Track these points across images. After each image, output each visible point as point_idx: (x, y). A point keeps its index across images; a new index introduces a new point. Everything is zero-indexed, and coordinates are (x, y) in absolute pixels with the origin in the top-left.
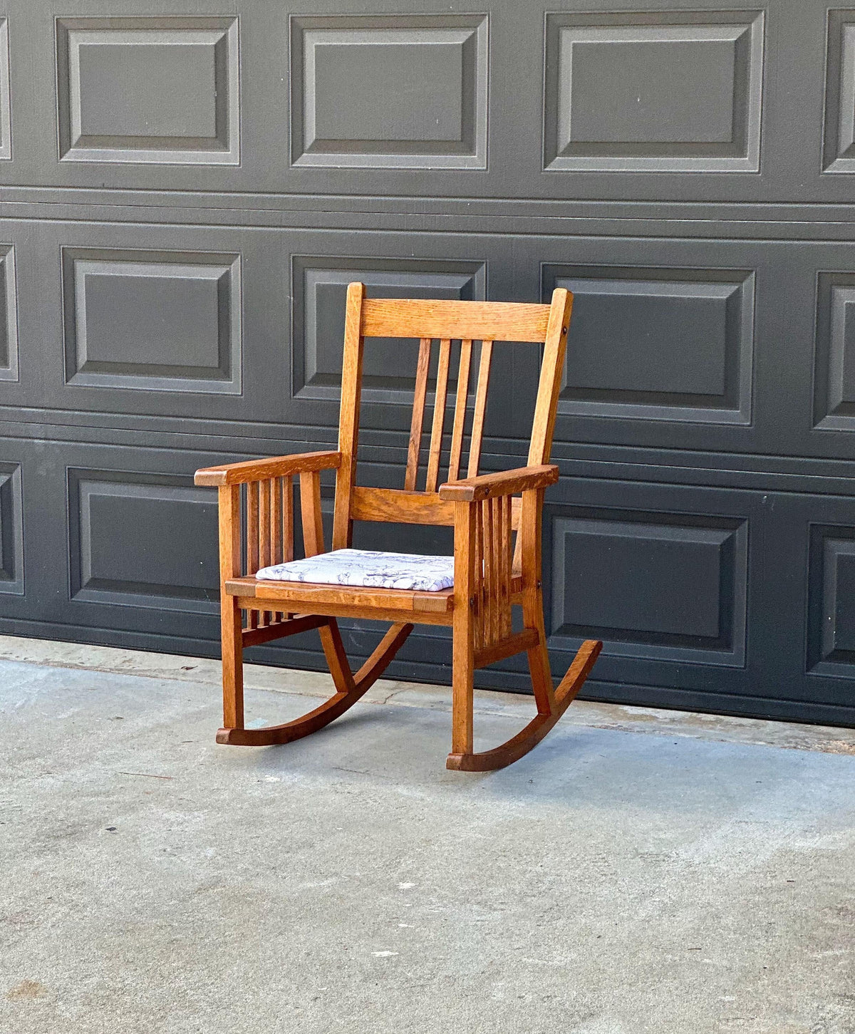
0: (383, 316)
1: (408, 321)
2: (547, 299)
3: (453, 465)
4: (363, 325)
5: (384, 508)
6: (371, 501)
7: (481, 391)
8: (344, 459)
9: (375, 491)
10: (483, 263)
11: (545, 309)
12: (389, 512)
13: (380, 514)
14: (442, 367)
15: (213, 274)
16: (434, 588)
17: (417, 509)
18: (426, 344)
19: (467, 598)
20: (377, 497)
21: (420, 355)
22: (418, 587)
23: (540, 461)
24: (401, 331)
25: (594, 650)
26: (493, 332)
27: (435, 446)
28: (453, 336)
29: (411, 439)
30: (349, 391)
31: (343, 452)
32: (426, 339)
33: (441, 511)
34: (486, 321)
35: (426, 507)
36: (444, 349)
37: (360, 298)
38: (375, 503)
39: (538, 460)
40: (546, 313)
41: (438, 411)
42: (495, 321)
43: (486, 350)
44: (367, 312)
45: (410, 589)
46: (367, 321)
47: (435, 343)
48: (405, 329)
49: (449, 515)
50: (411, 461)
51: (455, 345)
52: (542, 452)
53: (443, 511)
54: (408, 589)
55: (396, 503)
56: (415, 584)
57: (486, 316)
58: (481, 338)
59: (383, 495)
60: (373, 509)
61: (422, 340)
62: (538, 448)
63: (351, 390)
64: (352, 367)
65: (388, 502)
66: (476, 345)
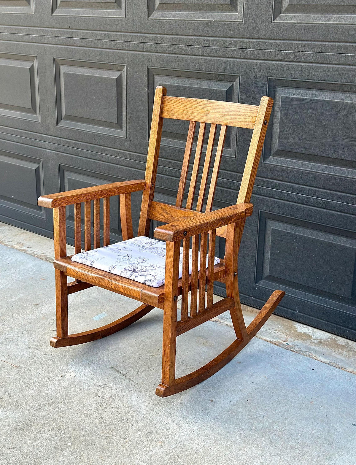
0: (172, 106)
1: (184, 110)
2: (257, 103)
3: (200, 196)
4: (162, 111)
5: (164, 214)
6: (158, 210)
8: (147, 186)
9: (161, 205)
10: (238, 76)
11: (256, 109)
12: (167, 217)
13: (163, 218)
14: (200, 138)
15: (114, 75)
16: (156, 286)
17: (180, 217)
18: (193, 125)
19: (171, 296)
20: (162, 208)
21: (189, 131)
22: (147, 283)
23: (243, 202)
24: (181, 116)
25: (278, 298)
26: (227, 121)
27: (192, 184)
28: (207, 121)
29: (181, 178)
30: (152, 148)
31: (147, 181)
32: (193, 121)
34: (224, 114)
36: (202, 127)
37: (161, 96)
38: (161, 211)
40: (256, 111)
41: (195, 164)
42: (229, 114)
43: (223, 131)
44: (165, 104)
45: (144, 284)
46: (165, 109)
47: (197, 124)
48: (183, 115)
50: (180, 190)
51: (207, 126)
52: (245, 195)
54: (142, 283)
55: (170, 212)
56: (146, 281)
57: (224, 110)
58: (220, 123)
59: (165, 208)
60: (159, 215)
61: (191, 122)
62: (243, 193)
63: (153, 148)
64: (155, 135)
65: (167, 212)
66: (218, 127)
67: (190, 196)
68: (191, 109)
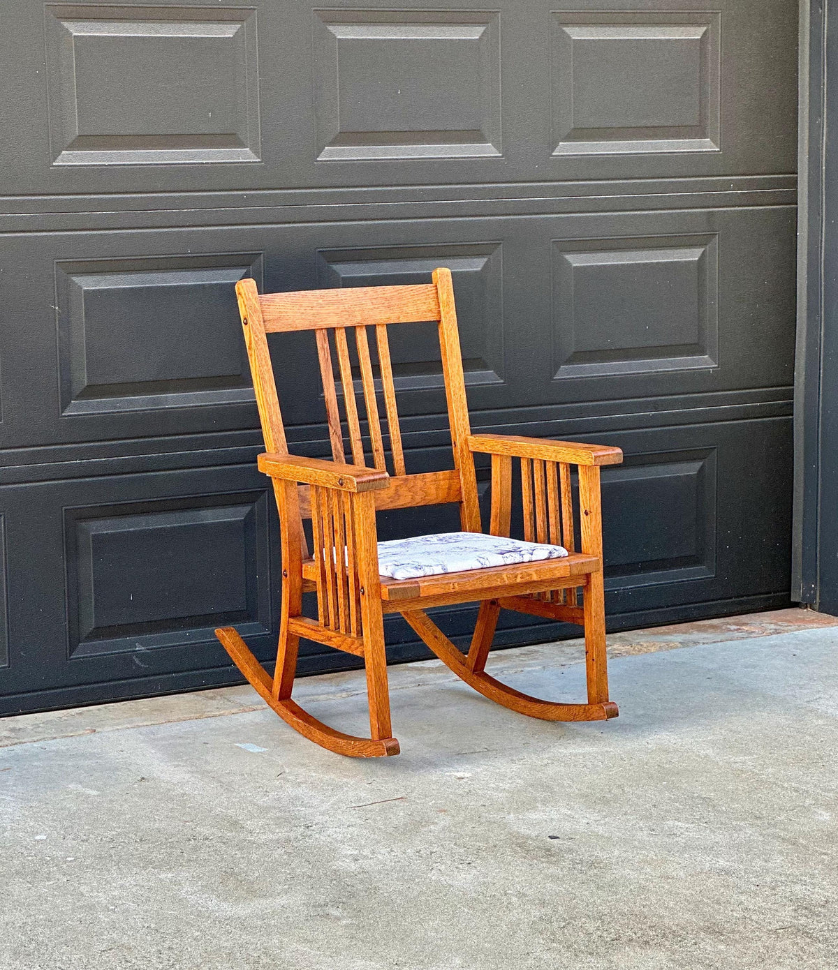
0: (279, 310)
1: (302, 313)
3: (377, 450)
7: (387, 374)
10: (261, 254)
14: (343, 356)
18: (323, 335)
24: (301, 325)
26: (387, 315)
27: (355, 434)
28: (348, 324)
30: (271, 390)
32: (322, 329)
36: (341, 338)
37: (256, 295)
39: (467, 431)
41: (350, 399)
42: (386, 305)
43: (382, 334)
44: (265, 308)
46: (265, 317)
47: (331, 332)
48: (303, 321)
50: (338, 452)
51: (351, 332)
56: (550, 553)
58: (373, 323)
61: (318, 332)
62: (463, 420)
63: (272, 388)
64: (267, 365)
66: (371, 330)
67: (358, 456)
68: (314, 308)
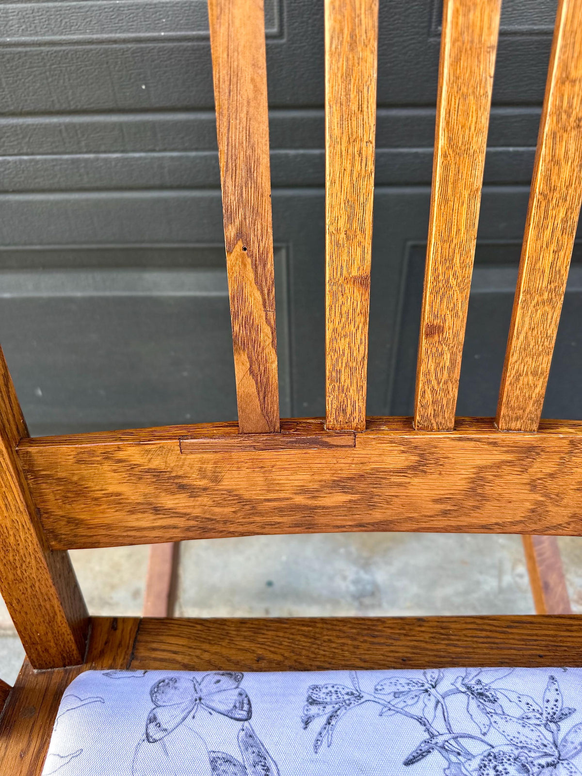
5: (168, 501)
6: (111, 489)
12: (197, 512)
17: (303, 491)
20: (135, 473)
29: (230, 232)
33: (393, 491)
35: (339, 485)
38: (133, 493)
49: (436, 501)
53: (412, 491)
55: (216, 480)
59: (157, 463)
60: (132, 512)
65: (185, 481)
